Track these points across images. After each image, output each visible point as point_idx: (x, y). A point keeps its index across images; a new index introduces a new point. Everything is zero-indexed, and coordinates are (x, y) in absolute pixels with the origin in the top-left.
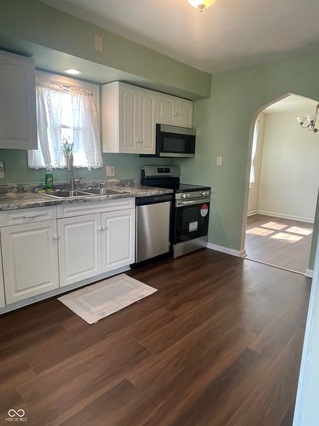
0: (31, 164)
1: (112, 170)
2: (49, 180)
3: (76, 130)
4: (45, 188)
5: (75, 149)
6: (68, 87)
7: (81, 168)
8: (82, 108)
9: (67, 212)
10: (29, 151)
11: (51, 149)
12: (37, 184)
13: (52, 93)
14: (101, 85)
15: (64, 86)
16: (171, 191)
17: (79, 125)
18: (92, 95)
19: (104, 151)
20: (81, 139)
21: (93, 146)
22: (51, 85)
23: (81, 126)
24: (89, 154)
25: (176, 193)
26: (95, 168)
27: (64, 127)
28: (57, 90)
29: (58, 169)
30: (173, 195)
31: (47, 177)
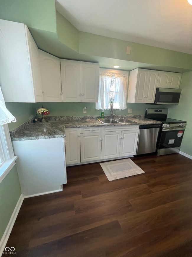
0: (96, 108)
1: (131, 110)
2: (102, 114)
3: (116, 93)
4: (101, 118)
5: (115, 101)
6: (114, 74)
7: (117, 110)
8: (120, 83)
9: (107, 129)
10: (96, 103)
11: (105, 102)
12: (98, 116)
13: (107, 77)
14: (129, 71)
15: (113, 74)
16: (160, 122)
17: (117, 91)
18: (125, 76)
19: (128, 102)
20: (118, 97)
21: (123, 100)
22: (107, 74)
23: (118, 91)
24: (121, 104)
25: (163, 124)
26: (123, 109)
27: (111, 92)
28: (110, 76)
29: (107, 110)
30: (161, 125)
31: (102, 113)
